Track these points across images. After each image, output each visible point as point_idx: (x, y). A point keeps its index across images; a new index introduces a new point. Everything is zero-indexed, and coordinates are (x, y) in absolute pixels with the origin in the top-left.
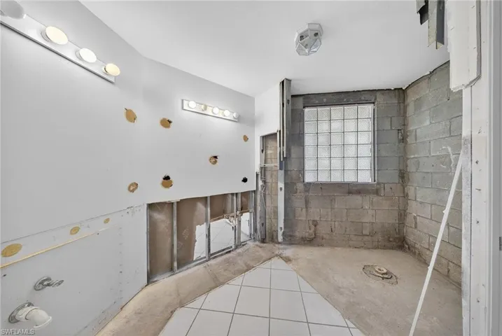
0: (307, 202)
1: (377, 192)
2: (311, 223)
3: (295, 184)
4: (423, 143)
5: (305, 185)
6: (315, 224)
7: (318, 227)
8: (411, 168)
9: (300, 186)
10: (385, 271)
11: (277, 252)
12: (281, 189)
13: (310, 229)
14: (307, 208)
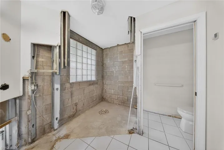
0: (72, 94)
1: (97, 83)
2: (74, 105)
3: (65, 84)
4: (107, 67)
5: (70, 84)
6: (76, 105)
7: (77, 106)
8: (105, 74)
9: (68, 85)
10: (105, 110)
11: (54, 138)
12: (57, 89)
13: (73, 109)
14: (72, 97)
